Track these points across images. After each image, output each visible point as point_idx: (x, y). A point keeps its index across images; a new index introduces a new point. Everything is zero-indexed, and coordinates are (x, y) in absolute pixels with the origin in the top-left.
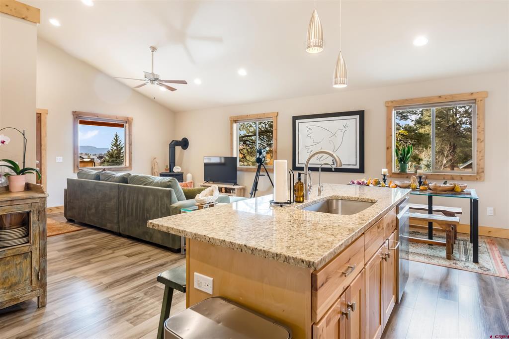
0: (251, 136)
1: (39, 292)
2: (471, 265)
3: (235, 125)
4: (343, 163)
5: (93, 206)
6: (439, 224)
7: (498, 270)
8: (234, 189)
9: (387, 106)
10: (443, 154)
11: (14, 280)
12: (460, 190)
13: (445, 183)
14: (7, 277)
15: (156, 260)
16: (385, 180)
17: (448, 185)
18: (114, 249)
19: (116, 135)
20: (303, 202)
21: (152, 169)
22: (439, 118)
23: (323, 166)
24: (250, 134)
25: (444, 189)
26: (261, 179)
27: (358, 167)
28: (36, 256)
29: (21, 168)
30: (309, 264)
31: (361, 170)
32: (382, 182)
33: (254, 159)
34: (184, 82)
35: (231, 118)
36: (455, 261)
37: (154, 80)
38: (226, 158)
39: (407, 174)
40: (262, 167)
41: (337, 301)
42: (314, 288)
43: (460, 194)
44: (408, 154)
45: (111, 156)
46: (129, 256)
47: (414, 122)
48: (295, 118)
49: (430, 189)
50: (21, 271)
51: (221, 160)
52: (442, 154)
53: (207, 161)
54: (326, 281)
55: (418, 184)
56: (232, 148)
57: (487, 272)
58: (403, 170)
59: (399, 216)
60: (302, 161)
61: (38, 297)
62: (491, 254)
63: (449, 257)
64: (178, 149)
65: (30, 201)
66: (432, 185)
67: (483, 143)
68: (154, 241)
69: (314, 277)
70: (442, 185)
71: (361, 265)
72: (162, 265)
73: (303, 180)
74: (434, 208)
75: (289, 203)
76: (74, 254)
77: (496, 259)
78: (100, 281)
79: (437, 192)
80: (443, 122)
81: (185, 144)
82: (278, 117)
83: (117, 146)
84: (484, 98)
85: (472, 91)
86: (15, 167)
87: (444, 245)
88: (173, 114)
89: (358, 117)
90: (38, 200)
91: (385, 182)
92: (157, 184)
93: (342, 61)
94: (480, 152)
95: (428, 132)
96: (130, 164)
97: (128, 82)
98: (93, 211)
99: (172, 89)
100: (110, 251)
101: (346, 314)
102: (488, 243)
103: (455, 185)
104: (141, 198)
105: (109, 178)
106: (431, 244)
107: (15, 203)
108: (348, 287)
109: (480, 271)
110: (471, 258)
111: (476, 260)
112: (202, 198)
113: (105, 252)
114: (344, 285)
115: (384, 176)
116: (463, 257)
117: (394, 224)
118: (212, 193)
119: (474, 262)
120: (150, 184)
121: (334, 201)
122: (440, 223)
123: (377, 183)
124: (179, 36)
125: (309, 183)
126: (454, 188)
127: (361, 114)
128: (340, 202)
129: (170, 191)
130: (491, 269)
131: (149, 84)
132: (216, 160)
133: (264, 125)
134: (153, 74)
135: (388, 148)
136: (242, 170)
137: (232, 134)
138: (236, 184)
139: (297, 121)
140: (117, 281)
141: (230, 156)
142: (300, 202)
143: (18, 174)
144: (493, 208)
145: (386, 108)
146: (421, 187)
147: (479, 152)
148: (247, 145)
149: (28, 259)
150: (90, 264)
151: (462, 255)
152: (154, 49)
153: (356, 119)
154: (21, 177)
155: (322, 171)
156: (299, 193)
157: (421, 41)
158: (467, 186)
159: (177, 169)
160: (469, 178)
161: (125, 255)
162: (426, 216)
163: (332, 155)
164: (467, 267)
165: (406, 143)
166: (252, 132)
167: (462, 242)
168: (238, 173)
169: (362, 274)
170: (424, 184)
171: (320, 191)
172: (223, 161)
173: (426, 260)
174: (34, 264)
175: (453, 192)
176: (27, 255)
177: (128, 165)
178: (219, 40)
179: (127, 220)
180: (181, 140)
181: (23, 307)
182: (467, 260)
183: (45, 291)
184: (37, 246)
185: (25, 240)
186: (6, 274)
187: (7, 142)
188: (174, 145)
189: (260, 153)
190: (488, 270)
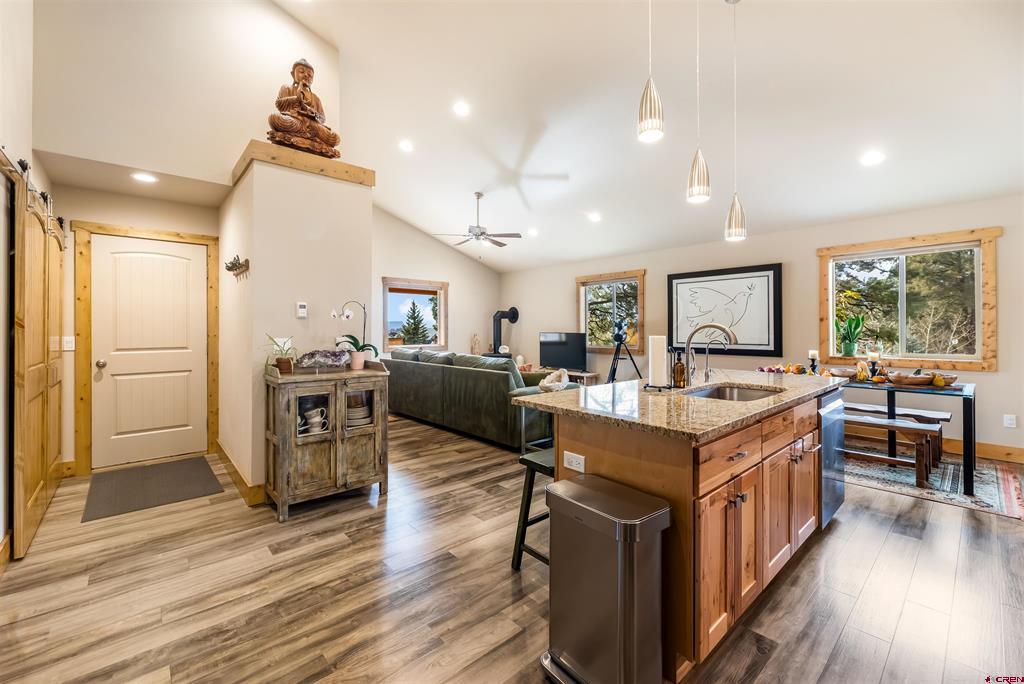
0: (602, 303)
1: (382, 476)
2: (960, 497)
3: (582, 289)
4: (739, 342)
5: (412, 393)
6: (903, 434)
7: (1007, 507)
8: (582, 378)
9: (820, 256)
10: (948, 327)
11: (360, 462)
12: (942, 384)
13: (918, 372)
14: (354, 458)
15: (493, 458)
16: (813, 367)
17: (922, 375)
18: (442, 443)
19: (414, 304)
20: (684, 387)
21: (472, 349)
22: (942, 264)
23: (711, 346)
24: (600, 300)
25: (914, 381)
26: (620, 363)
27: (771, 348)
28: (379, 437)
29: (361, 344)
30: (692, 437)
31: (778, 352)
32: (809, 370)
33: (609, 335)
34: (518, 236)
35: (576, 278)
36: (930, 491)
37: (481, 234)
38: (567, 334)
39: (855, 359)
40: (623, 347)
41: (723, 485)
42: (696, 462)
43: (942, 389)
44: (856, 328)
45: (407, 332)
46: (460, 452)
47: (887, 275)
48: (671, 278)
49: (890, 381)
50: (366, 452)
51: (560, 337)
52: (946, 329)
53: (543, 339)
54: (710, 459)
55: (870, 374)
56: (578, 321)
57: (985, 509)
58: (848, 353)
59: (823, 412)
60: (681, 338)
61: (380, 484)
62: (1002, 486)
63: (920, 485)
64: (505, 322)
65: (374, 379)
66: (892, 376)
67: (994, 311)
68: (487, 436)
69: (696, 452)
70: (911, 375)
71: (757, 458)
72: (501, 464)
73: (684, 361)
74: (898, 411)
75: (670, 388)
76: (399, 445)
77: (1009, 493)
78: (436, 474)
79: (901, 385)
80: (949, 272)
81: (513, 315)
82: (647, 276)
83: (414, 318)
84: (996, 237)
85: (973, 228)
86: (355, 342)
87: (912, 465)
88: (497, 276)
89: (771, 273)
90: (380, 379)
91: (813, 370)
92: (491, 366)
93: (738, 206)
94: (989, 324)
95: (917, 290)
96: (446, 342)
97: (445, 239)
98: (412, 398)
99: (501, 245)
100: (437, 446)
101: (735, 503)
102: (1003, 470)
103: (934, 376)
104: (471, 384)
105: (429, 358)
106: (893, 465)
107: (362, 380)
108: (737, 476)
109: (973, 506)
110: (961, 487)
111: (969, 491)
112: (548, 385)
113: (431, 447)
114: (733, 471)
115: (813, 360)
116: (947, 485)
117: (815, 421)
118: (559, 380)
119: (965, 493)
120: (481, 366)
121: (728, 390)
122: (907, 432)
123: (801, 371)
124: (511, 178)
125: (691, 365)
126: (933, 379)
127: (777, 269)
128: (736, 391)
129: (507, 375)
130: (995, 505)
131: (474, 240)
132: (554, 338)
133: (621, 286)
134: (478, 227)
135: (821, 320)
136: (594, 351)
137: (578, 301)
138: (584, 371)
139: (675, 282)
140: (454, 477)
141: (575, 332)
142: (680, 387)
143: (358, 350)
144: (1014, 416)
145: (818, 258)
146: (875, 379)
147: (986, 325)
148: (597, 316)
149: (372, 441)
150: (419, 457)
151: (945, 484)
152: (479, 195)
153: (768, 276)
154: (361, 354)
155: (710, 353)
156: (679, 376)
157: (872, 157)
158: (956, 378)
159: (503, 349)
160: (969, 368)
161: (456, 451)
162: (885, 421)
163: (723, 330)
164: (951, 499)
165: (871, 310)
166: (603, 297)
167: (951, 467)
168: (588, 354)
169: (758, 468)
170: (880, 374)
171: (707, 376)
172: (564, 339)
173: (880, 486)
174: (377, 447)
175: (930, 386)
176: (371, 436)
177: (443, 343)
178: (565, 177)
179: (453, 410)
180: (507, 310)
181: (365, 492)
182: (954, 490)
183: (386, 478)
184: (380, 428)
185: (368, 420)
186: (354, 454)
187: (351, 317)
188: (499, 317)
189: (620, 328)
190: (988, 506)
